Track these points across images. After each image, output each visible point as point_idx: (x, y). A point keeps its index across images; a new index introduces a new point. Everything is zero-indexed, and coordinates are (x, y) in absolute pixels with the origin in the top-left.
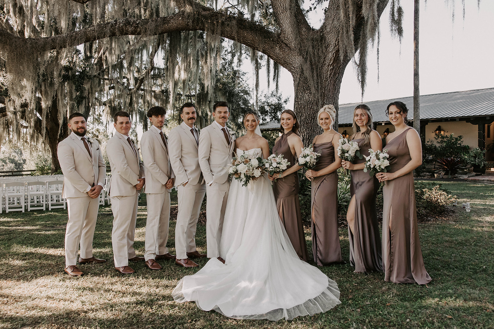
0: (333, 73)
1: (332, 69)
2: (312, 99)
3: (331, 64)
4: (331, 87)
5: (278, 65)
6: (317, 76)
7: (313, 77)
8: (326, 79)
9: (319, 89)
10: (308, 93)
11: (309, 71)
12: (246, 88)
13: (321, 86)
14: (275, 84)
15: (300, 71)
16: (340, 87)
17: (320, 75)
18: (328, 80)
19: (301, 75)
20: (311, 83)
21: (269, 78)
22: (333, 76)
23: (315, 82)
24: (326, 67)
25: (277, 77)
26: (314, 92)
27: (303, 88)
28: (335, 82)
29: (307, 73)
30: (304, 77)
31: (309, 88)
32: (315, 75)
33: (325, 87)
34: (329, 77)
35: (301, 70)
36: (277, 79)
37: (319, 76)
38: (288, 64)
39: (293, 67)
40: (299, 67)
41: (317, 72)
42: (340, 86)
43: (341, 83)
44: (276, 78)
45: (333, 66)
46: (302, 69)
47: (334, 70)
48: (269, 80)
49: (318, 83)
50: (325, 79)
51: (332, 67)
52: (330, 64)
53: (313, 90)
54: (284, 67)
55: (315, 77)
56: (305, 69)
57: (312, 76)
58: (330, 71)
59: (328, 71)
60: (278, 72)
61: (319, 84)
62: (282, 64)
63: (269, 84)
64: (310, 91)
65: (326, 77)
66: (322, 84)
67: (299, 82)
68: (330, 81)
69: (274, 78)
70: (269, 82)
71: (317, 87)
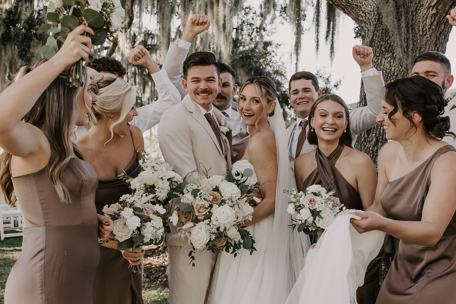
0: (436, 23)
1: (435, 15)
2: (396, 69)
3: (434, 6)
4: (431, 48)
5: (334, 10)
6: (407, 26)
7: (399, 28)
8: (423, 32)
9: (410, 50)
10: (388, 57)
11: (392, 17)
12: (281, 67)
13: (414, 45)
14: (329, 46)
15: (375, 19)
16: (445, 50)
17: (412, 26)
18: (426, 34)
19: (376, 25)
20: (397, 40)
21: (317, 36)
22: (436, 27)
23: (403, 39)
24: (423, 12)
25: (333, 34)
26: (401, 55)
27: (381, 49)
28: (438, 38)
29: (389, 22)
30: (383, 29)
31: (390, 49)
32: (403, 25)
33: (421, 48)
34: (429, 29)
35: (377, 17)
36: (333, 37)
37: (410, 26)
38: (352, 8)
39: (363, 12)
40: (373, 11)
41: (407, 18)
42: (446, 47)
43: (447, 41)
44: (331, 36)
45: (437, 9)
46: (379, 14)
47: (438, 16)
48: (318, 39)
49: (407, 39)
50: (421, 32)
51: (434, 11)
52: (432, 4)
53: (399, 52)
54: (345, 13)
55: (404, 30)
56: (384, 14)
57: (398, 26)
58: (431, 18)
59: (427, 18)
60: (334, 25)
61: (411, 42)
62: (342, 8)
63: (318, 45)
64: (393, 54)
65: (423, 29)
66: (414, 41)
67: (373, 39)
68: (430, 36)
69: (327, 36)
70: (318, 42)
71: (406, 47)
